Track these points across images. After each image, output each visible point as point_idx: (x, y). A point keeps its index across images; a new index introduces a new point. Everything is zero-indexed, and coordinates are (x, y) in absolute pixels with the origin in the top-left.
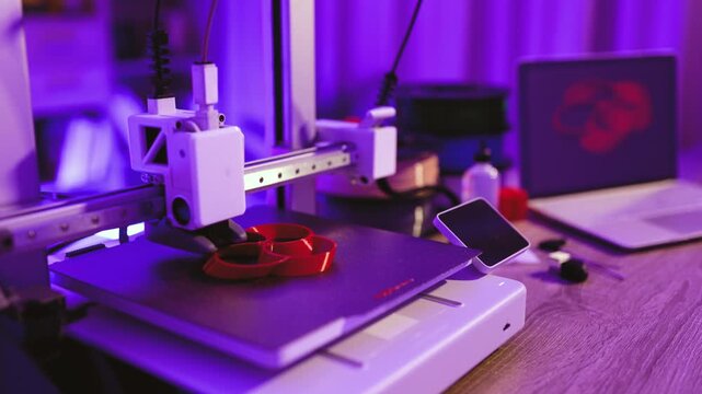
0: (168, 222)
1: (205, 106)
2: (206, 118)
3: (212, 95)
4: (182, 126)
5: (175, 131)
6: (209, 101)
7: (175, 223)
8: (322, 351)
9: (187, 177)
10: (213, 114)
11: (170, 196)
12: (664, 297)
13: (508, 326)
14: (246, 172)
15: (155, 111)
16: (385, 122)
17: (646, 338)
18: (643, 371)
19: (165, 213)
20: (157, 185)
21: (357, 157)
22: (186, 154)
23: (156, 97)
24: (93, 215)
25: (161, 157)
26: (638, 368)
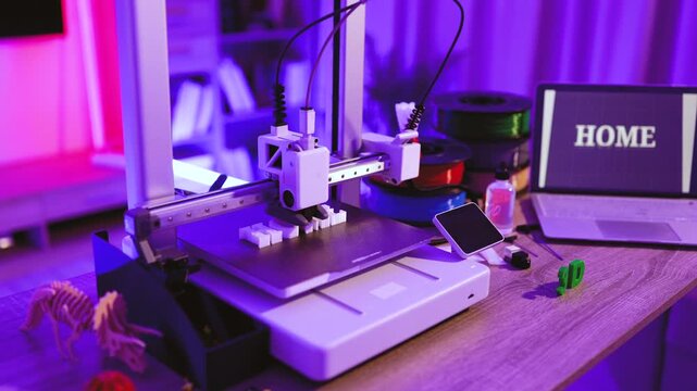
0: (280, 205)
1: (306, 135)
2: (307, 142)
3: (311, 128)
4: (292, 147)
5: (287, 150)
6: (309, 132)
7: (284, 206)
8: (315, 291)
9: (293, 180)
10: (311, 140)
11: (283, 189)
12: (606, 283)
13: (472, 296)
14: (330, 172)
15: (275, 134)
16: (410, 141)
17: (576, 312)
18: (561, 333)
19: (278, 198)
20: (274, 181)
21: (389, 164)
22: (294, 165)
23: (277, 125)
24: (240, 199)
25: (278, 164)
26: (558, 332)
